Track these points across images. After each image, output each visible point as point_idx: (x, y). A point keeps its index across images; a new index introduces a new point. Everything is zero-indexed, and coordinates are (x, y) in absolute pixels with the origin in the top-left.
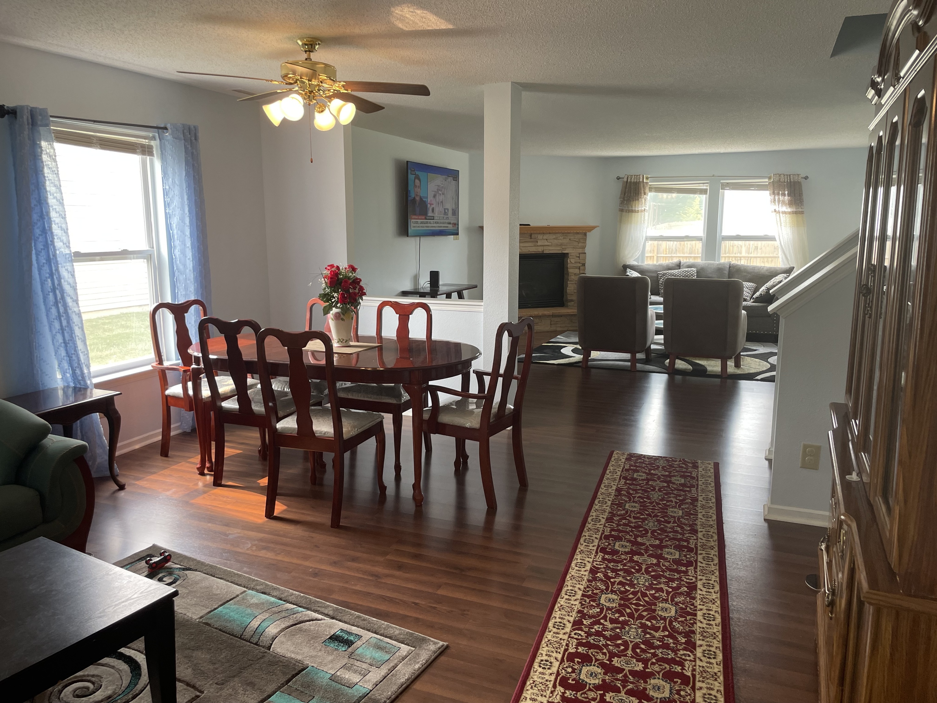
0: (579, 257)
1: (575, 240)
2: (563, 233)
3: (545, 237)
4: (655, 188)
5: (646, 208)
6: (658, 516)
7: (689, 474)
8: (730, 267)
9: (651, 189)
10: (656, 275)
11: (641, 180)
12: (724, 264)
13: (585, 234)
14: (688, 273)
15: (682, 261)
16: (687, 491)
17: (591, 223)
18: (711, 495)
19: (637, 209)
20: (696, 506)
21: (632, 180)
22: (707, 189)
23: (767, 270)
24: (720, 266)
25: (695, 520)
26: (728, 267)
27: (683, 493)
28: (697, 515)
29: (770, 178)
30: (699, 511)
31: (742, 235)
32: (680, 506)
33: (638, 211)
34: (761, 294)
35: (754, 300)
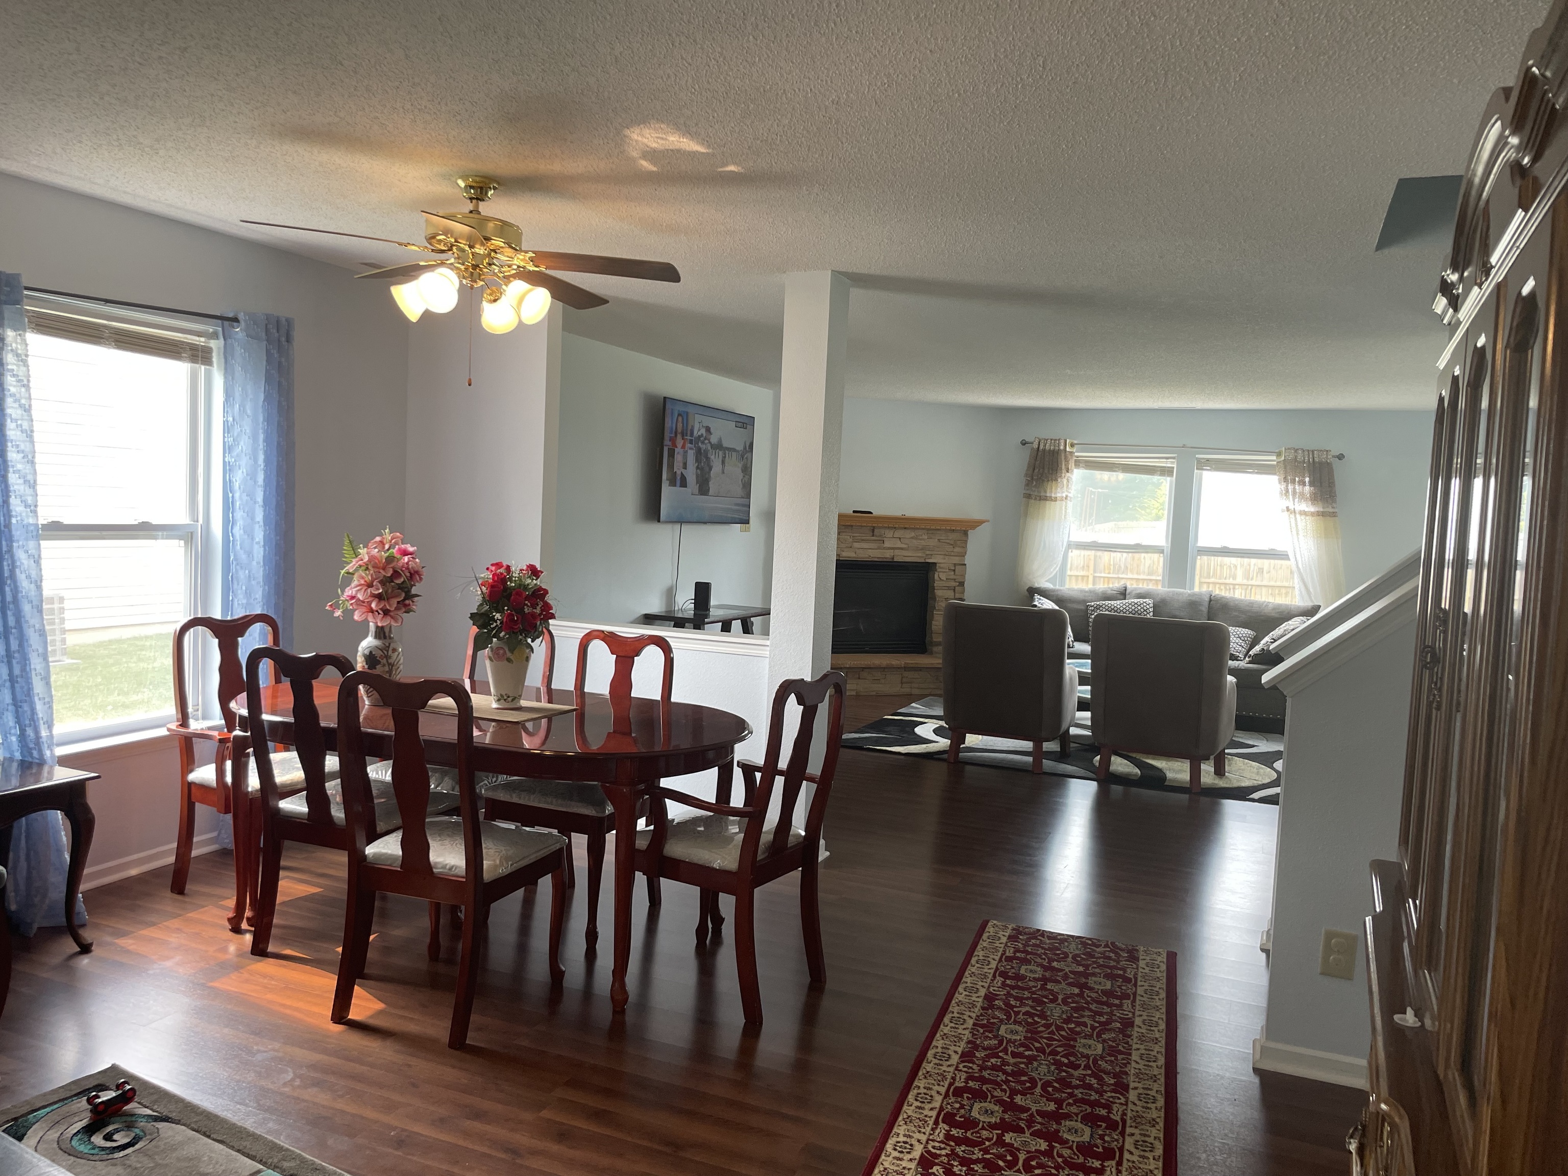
0: (954, 570)
1: (948, 541)
2: (928, 530)
3: (898, 534)
4: (1086, 462)
5: (1069, 495)
6: (1057, 1053)
7: (1121, 972)
8: (1210, 600)
9: (1078, 464)
10: (1083, 608)
11: (1062, 448)
12: (1200, 594)
13: (966, 533)
14: (1139, 608)
15: (1129, 586)
16: (1116, 1005)
17: (976, 516)
18: (1158, 1015)
19: (1053, 495)
20: (1130, 1036)
21: (1047, 447)
22: (1173, 468)
23: (1274, 609)
24: (1193, 599)
25: (1125, 1065)
26: (1207, 599)
27: (1106, 1009)
28: (1130, 1054)
29: (1279, 454)
30: (1135, 1046)
31: (1231, 547)
32: (1099, 1036)
33: (1055, 500)
34: (1263, 649)
35: (1250, 659)
